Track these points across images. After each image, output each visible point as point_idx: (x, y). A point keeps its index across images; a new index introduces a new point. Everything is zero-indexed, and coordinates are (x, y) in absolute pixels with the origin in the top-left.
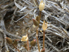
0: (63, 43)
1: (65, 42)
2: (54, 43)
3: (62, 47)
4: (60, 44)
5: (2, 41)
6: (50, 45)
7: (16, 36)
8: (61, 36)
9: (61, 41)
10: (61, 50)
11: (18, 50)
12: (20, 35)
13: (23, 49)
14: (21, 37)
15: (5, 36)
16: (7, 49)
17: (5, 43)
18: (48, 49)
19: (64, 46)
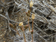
0: (44, 26)
1: (46, 25)
2: (39, 26)
3: (44, 29)
4: (42, 26)
5: (7, 25)
6: (36, 27)
7: (15, 21)
8: (43, 22)
9: (43, 25)
10: (43, 30)
11: (17, 31)
12: (18, 21)
13: (20, 30)
14: (18, 22)
15: (9, 21)
16: (10, 30)
17: (9, 26)
18: (35, 30)
19: (45, 28)
